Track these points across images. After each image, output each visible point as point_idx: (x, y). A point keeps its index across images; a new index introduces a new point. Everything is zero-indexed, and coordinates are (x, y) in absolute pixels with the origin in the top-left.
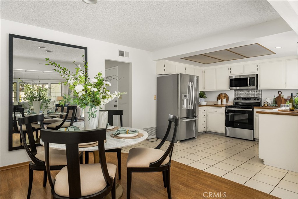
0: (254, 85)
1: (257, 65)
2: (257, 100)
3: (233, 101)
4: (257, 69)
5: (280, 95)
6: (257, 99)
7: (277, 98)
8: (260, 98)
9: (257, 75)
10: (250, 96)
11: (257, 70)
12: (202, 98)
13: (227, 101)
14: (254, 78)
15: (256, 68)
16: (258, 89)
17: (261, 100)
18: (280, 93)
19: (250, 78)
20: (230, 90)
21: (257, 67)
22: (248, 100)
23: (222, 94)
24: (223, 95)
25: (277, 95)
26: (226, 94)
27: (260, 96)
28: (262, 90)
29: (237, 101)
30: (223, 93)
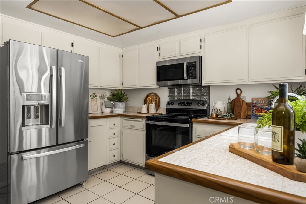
0: (195, 78)
1: (201, 39)
2: (201, 105)
3: (165, 107)
4: (201, 46)
5: (238, 96)
6: (201, 103)
7: (233, 102)
8: (207, 101)
9: (201, 58)
10: (191, 98)
11: (201, 48)
12: (119, 101)
13: (158, 107)
14: (195, 62)
15: (199, 44)
16: (203, 85)
17: (209, 105)
18: (239, 92)
19: (188, 63)
20: (158, 86)
21: (201, 42)
22: (188, 105)
23: (150, 94)
24: (152, 96)
25: (233, 96)
26: (157, 95)
27: (207, 99)
28: (209, 86)
29: (171, 107)
30: (152, 93)
